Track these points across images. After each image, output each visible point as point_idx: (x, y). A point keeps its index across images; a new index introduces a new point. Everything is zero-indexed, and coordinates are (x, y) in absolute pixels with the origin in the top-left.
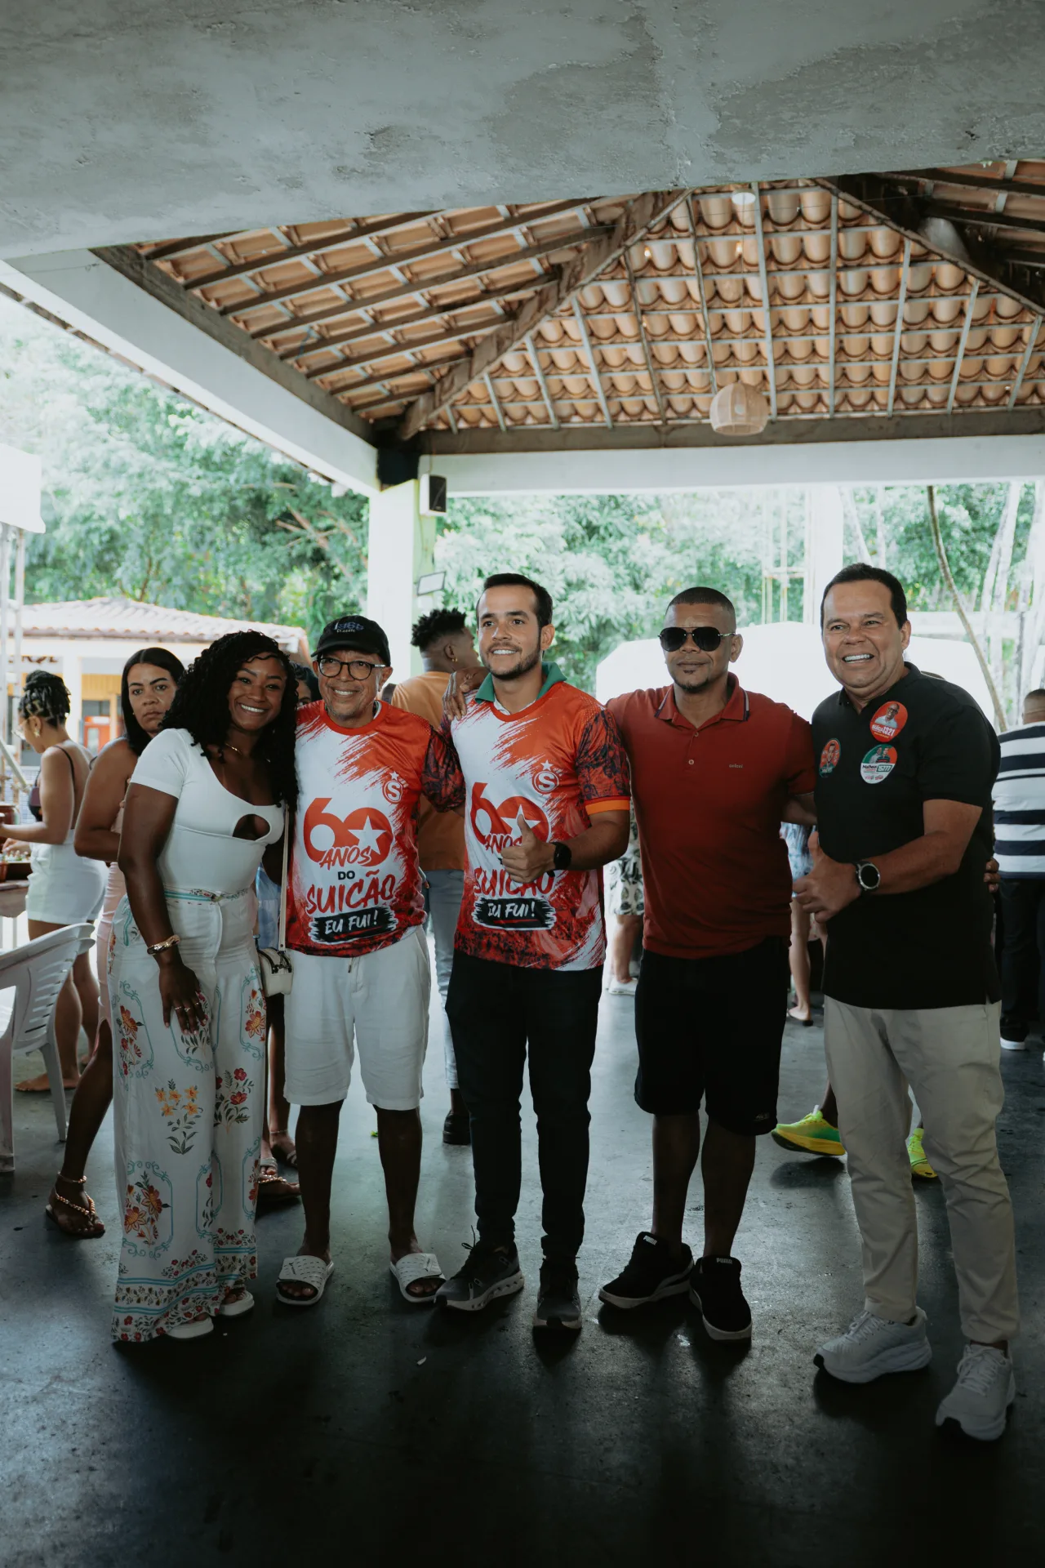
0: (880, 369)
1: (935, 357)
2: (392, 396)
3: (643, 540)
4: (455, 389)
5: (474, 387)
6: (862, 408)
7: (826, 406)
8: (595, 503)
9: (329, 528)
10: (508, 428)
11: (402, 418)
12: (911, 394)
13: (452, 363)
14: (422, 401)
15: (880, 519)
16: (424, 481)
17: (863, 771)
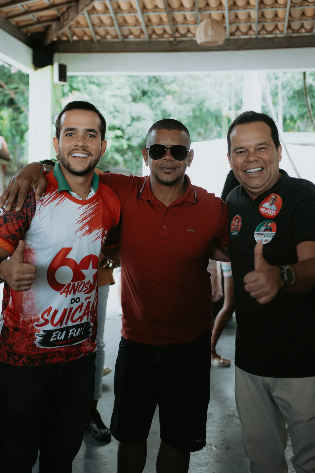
0: (281, 12)
1: (308, 5)
2: (39, 22)
3: (169, 97)
4: (70, 19)
5: (80, 18)
6: (271, 32)
7: (254, 31)
8: (146, 80)
9: (16, 88)
10: (98, 41)
11: (45, 33)
12: (296, 25)
13: (69, 5)
14: (54, 25)
15: (280, 88)
16: (56, 66)
17: (256, 236)
